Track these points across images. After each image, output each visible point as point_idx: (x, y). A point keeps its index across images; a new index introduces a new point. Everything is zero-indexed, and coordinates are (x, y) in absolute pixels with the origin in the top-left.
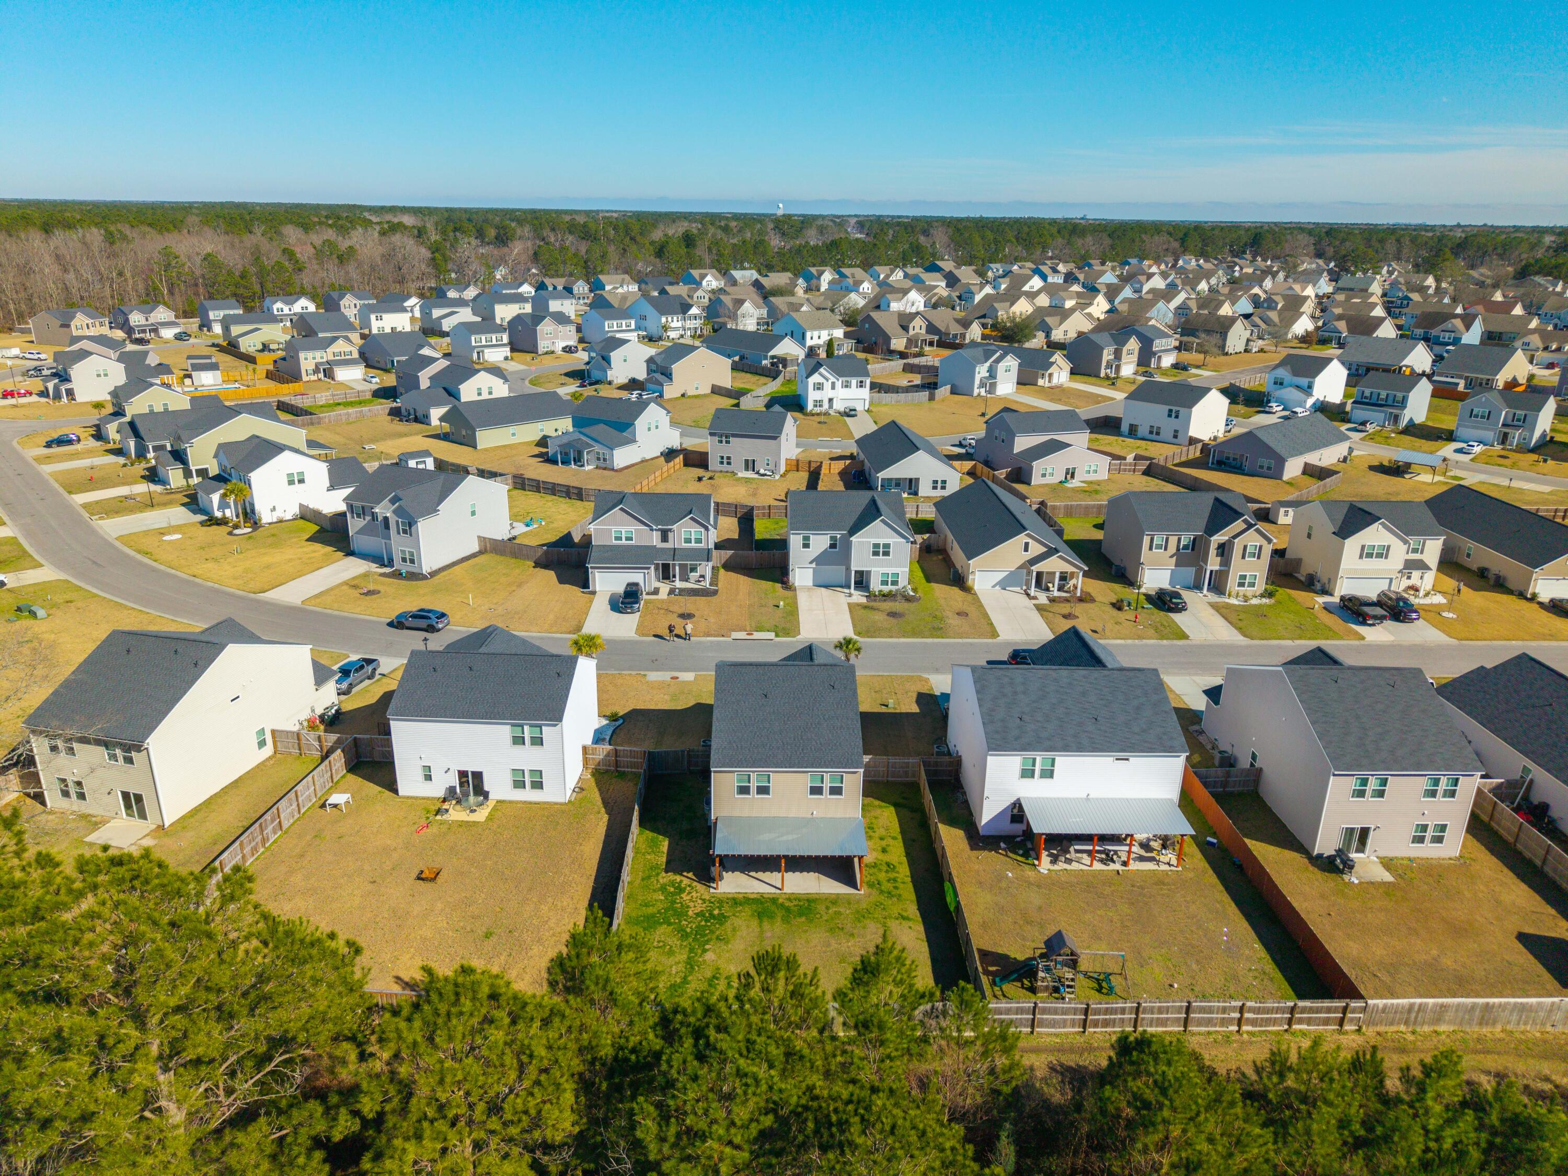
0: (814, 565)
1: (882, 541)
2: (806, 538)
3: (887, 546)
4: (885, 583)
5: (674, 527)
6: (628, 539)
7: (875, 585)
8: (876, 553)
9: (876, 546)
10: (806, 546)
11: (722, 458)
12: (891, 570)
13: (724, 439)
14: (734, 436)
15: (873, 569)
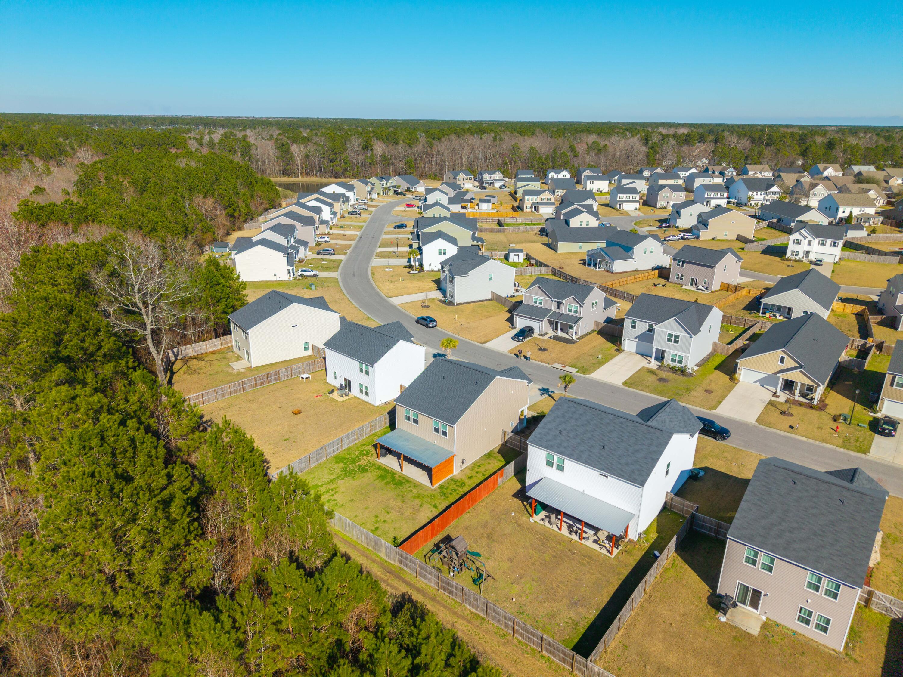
0: (637, 340)
1: (674, 333)
2: (634, 322)
3: (677, 337)
4: (673, 360)
5: (564, 301)
6: (540, 303)
7: (667, 361)
8: (669, 340)
9: (670, 335)
10: (634, 327)
11: (678, 275)
12: (678, 353)
13: (681, 264)
14: (687, 262)
15: (666, 350)
